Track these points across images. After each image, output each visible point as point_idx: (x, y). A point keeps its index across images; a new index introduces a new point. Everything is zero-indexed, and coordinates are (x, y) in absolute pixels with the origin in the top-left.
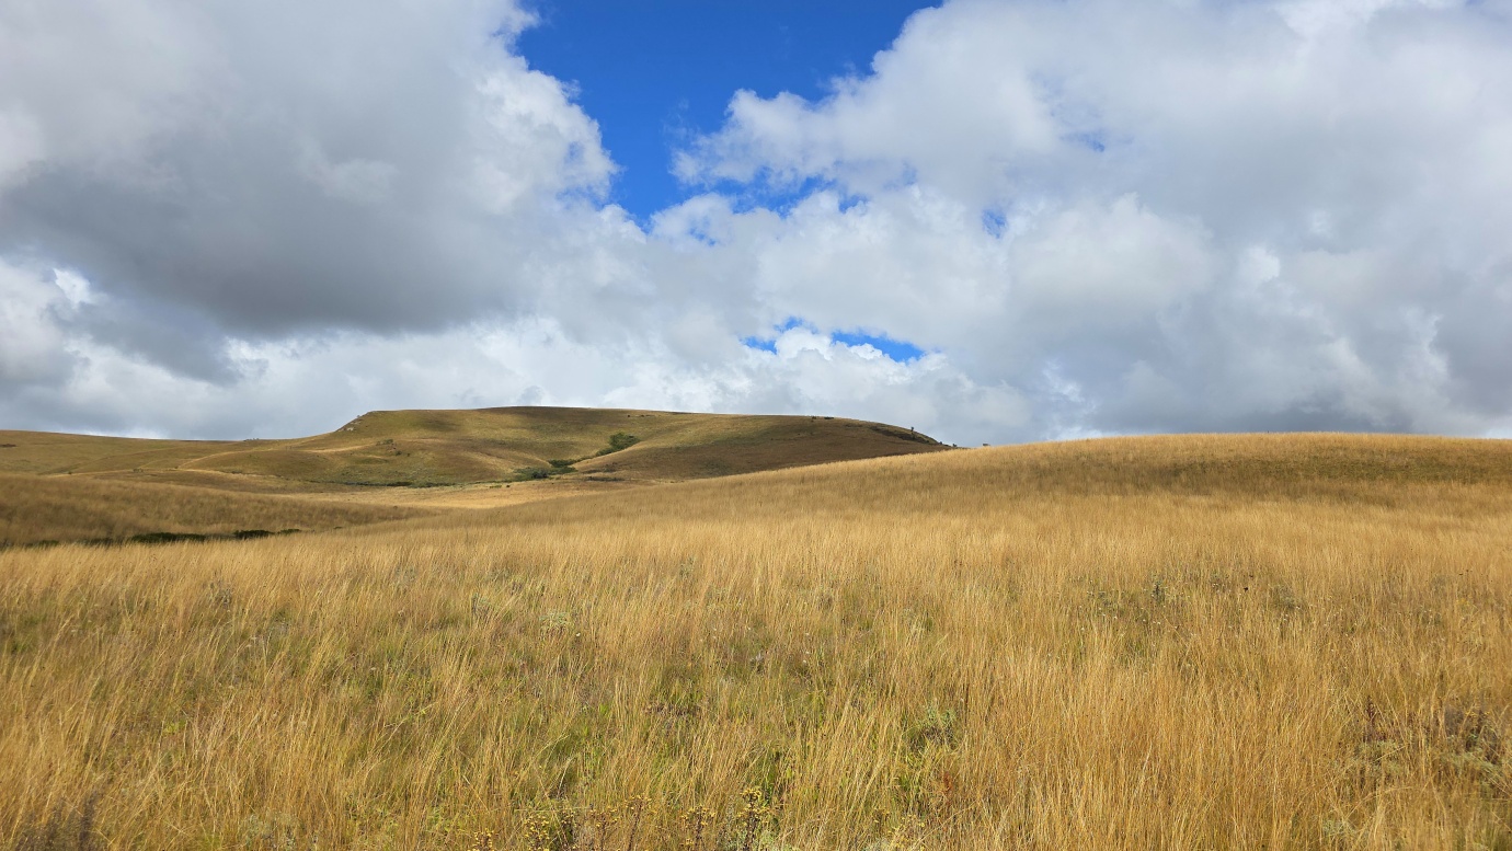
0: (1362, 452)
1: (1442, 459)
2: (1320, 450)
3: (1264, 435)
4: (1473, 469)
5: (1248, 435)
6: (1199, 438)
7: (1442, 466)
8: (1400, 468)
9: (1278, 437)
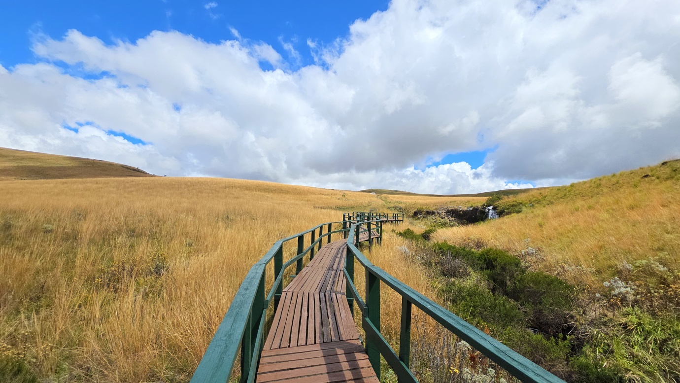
0: (267, 186)
1: (282, 189)
2: (259, 185)
3: (247, 180)
4: (287, 191)
5: (243, 180)
6: (231, 180)
7: (282, 190)
8: (274, 190)
9: (250, 181)
